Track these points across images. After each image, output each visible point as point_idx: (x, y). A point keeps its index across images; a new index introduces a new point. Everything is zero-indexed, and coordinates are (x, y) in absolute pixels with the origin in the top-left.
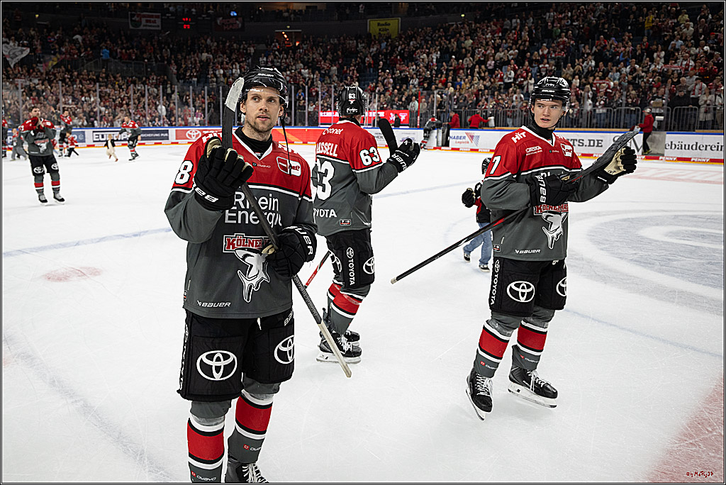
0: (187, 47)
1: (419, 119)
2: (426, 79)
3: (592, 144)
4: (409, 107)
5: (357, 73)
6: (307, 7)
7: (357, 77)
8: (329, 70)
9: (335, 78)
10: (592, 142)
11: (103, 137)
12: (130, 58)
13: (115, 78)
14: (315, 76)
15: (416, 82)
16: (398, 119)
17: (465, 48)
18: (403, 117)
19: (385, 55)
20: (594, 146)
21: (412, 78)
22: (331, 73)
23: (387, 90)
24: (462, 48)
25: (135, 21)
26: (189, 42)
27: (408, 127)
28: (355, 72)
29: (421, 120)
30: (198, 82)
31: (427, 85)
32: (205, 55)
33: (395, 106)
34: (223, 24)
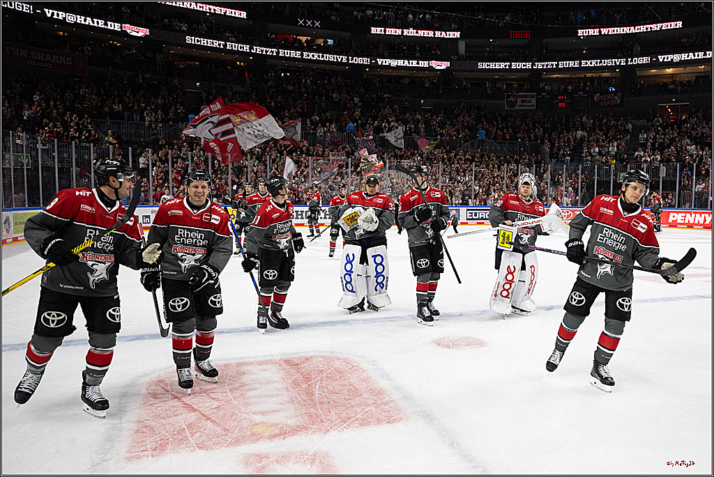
0: (561, 126)
6: (696, 77)
11: (476, 216)
12: (504, 138)
13: (489, 157)
25: (510, 101)
26: (564, 120)
30: (571, 160)
32: (580, 133)
34: (600, 100)
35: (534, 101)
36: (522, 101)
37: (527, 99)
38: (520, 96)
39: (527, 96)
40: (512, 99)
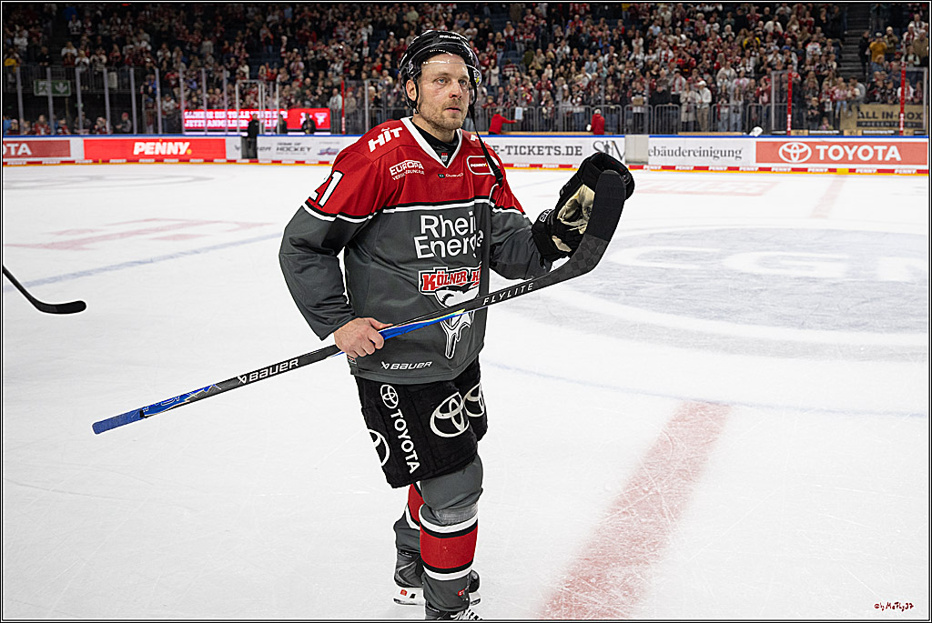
1: (343, 122)
2: (352, 63)
3: (570, 152)
4: (329, 104)
5: (247, 52)
7: (246, 59)
8: (199, 45)
9: (210, 59)
10: (570, 149)
14: (174, 55)
15: (338, 67)
16: (314, 121)
17: (407, 22)
18: (321, 118)
19: (292, 26)
20: (572, 154)
21: (333, 62)
22: (202, 52)
23: (294, 78)
24: (404, 22)
27: (329, 134)
28: (243, 50)
29: (347, 124)
31: (355, 71)
33: (307, 103)
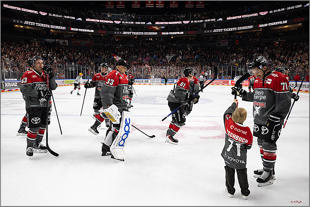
34: (252, 41)
35: (227, 42)
36: (223, 43)
37: (225, 42)
38: (222, 41)
39: (225, 41)
40: (219, 42)
